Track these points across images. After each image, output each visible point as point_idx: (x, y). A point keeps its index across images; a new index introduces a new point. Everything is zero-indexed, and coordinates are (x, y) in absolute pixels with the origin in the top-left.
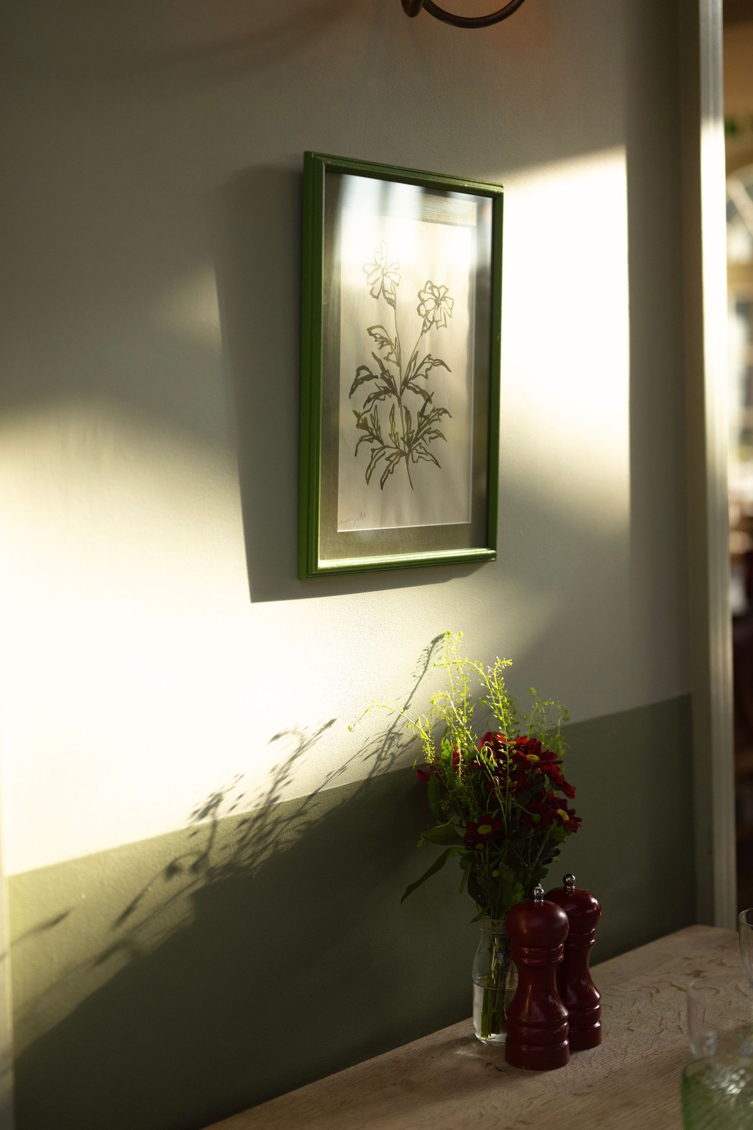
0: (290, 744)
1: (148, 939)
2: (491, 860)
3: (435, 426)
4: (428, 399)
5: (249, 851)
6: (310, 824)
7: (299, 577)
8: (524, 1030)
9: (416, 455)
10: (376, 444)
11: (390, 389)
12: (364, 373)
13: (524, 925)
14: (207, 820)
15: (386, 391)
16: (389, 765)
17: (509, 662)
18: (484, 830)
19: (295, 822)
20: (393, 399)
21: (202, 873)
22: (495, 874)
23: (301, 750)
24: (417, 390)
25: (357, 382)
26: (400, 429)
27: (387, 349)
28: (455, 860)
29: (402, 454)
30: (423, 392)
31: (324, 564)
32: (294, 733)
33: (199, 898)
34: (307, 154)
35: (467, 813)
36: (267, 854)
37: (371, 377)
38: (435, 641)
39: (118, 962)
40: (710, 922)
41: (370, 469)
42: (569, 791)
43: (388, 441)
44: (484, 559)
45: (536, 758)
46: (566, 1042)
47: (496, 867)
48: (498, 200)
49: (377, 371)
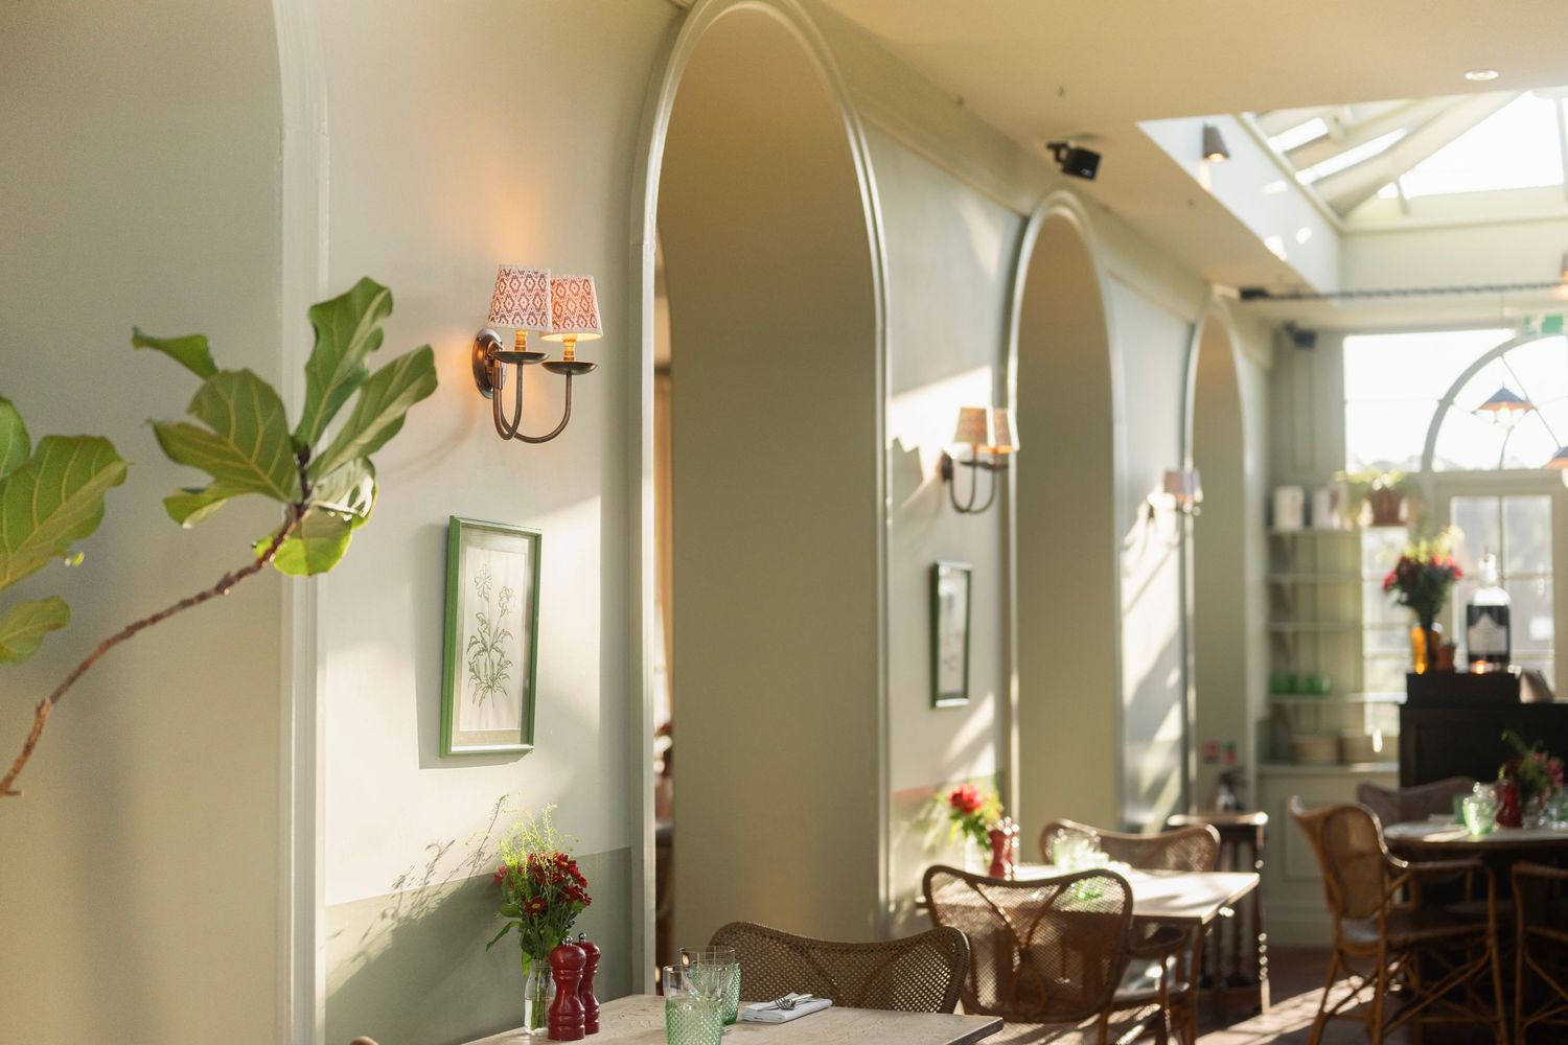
0: (435, 851)
1: (374, 952)
2: (539, 925)
3: (505, 671)
4: (502, 655)
5: (416, 911)
6: (442, 900)
7: (440, 756)
8: (560, 1019)
9: (496, 688)
10: (478, 681)
11: (485, 650)
12: (474, 640)
13: (561, 957)
14: (398, 891)
15: (483, 650)
16: (479, 870)
17: (555, 806)
18: (536, 906)
19: (437, 897)
20: (486, 655)
21: (396, 919)
22: (542, 932)
23: (439, 855)
24: (497, 650)
25: (471, 645)
26: (489, 673)
27: (485, 625)
28: (514, 929)
29: (489, 687)
30: (500, 651)
31: (454, 749)
32: (437, 845)
33: (396, 933)
34: (452, 517)
35: (524, 898)
36: (423, 914)
37: (476, 642)
38: (501, 799)
39: (361, 963)
40: (642, 992)
41: (475, 695)
42: (582, 882)
43: (484, 680)
44: (525, 752)
45: (566, 864)
46: (583, 1026)
47: (542, 928)
48: (536, 540)
49: (479, 639)
